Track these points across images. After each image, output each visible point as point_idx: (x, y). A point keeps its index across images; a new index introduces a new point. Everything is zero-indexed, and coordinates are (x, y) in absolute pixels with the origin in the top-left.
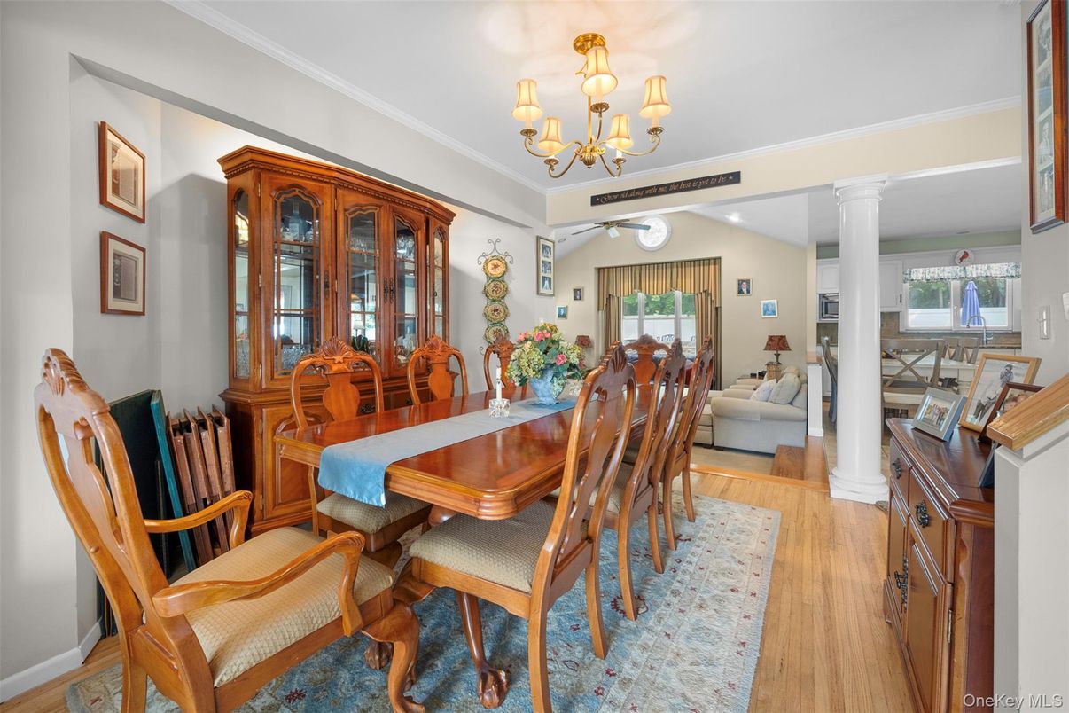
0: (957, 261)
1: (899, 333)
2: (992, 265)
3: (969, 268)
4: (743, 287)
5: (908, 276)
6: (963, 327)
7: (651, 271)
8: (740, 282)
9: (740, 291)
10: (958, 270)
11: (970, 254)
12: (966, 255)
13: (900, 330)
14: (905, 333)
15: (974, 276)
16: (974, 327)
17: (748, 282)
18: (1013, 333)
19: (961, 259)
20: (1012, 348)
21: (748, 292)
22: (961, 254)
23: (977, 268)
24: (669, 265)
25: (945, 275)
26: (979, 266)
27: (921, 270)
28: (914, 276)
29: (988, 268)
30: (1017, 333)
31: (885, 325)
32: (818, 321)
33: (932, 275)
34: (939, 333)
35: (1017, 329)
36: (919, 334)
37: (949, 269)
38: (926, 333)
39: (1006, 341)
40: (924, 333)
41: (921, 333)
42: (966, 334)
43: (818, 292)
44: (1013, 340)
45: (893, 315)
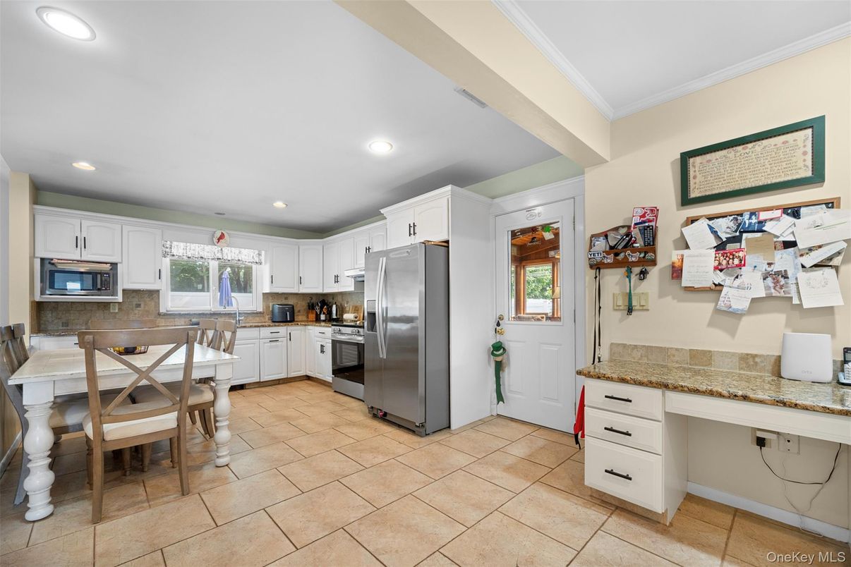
0: (215, 240)
1: (159, 314)
2: (242, 250)
3: (225, 250)
5: (168, 250)
6: (220, 309)
10: (216, 249)
11: (226, 236)
12: (222, 237)
13: (161, 311)
14: (165, 315)
15: (229, 258)
16: (229, 309)
18: (257, 313)
19: (219, 240)
20: (258, 326)
22: (218, 234)
23: (231, 251)
25: (205, 255)
26: (233, 249)
27: (182, 245)
28: (174, 251)
29: (240, 252)
30: (260, 313)
31: (142, 306)
32: (38, 298)
33: (192, 252)
34: (200, 314)
35: (261, 310)
36: (180, 315)
37: (208, 248)
38: (188, 314)
39: (253, 319)
40: (186, 314)
41: (183, 314)
42: (223, 314)
43: (36, 255)
44: (258, 319)
45: (153, 294)
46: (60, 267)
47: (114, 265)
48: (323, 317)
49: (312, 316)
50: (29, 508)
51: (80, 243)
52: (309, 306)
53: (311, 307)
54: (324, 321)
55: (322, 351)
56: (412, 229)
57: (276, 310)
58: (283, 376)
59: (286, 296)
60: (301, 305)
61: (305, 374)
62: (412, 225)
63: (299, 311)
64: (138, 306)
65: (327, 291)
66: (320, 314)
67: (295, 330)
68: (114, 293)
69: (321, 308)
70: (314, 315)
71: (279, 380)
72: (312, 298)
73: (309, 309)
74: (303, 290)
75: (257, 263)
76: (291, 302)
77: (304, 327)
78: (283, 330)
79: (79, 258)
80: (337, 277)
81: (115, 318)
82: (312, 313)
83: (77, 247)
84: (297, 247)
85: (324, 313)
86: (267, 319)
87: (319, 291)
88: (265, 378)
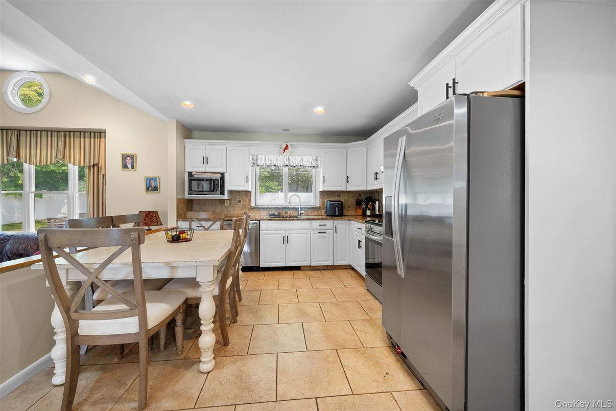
0: (282, 151)
1: (251, 208)
2: (303, 157)
4: (128, 162)
5: (255, 162)
7: (33, 140)
8: (124, 157)
9: (125, 166)
10: (284, 157)
11: (289, 146)
12: (287, 147)
13: (252, 205)
14: (255, 208)
15: (295, 165)
17: (132, 157)
18: (315, 208)
19: (284, 150)
20: (310, 219)
21: (133, 167)
22: (284, 146)
23: (295, 158)
24: (55, 134)
25: (278, 163)
28: (259, 162)
29: (302, 159)
30: (317, 208)
31: (242, 201)
32: (187, 196)
33: (270, 162)
34: (275, 208)
35: (318, 205)
36: (264, 209)
37: (280, 158)
38: (268, 208)
39: (311, 213)
40: (266, 208)
41: (265, 208)
42: (290, 208)
43: (186, 170)
44: (316, 213)
45: (247, 193)
46: (196, 176)
47: (223, 174)
48: (368, 213)
49: (360, 212)
50: (55, 374)
51: (205, 160)
52: (357, 202)
53: (359, 203)
54: (369, 216)
55: (360, 247)
56: (451, 90)
57: (328, 206)
58: (330, 263)
59: (338, 194)
60: (350, 202)
61: (349, 264)
62: (451, 84)
63: (349, 207)
64: (240, 201)
65: (370, 188)
66: (366, 209)
67: (341, 224)
68: (222, 193)
69: (367, 204)
70: (361, 211)
71: (327, 266)
72: (360, 196)
73: (357, 205)
74: (351, 188)
75: (314, 167)
76: (343, 199)
77: (348, 222)
78: (330, 223)
79: (204, 171)
80: (376, 174)
81: (227, 209)
82: (360, 209)
83: (203, 163)
84: (346, 150)
85: (369, 209)
86: (323, 213)
87: (363, 188)
88: (314, 264)
